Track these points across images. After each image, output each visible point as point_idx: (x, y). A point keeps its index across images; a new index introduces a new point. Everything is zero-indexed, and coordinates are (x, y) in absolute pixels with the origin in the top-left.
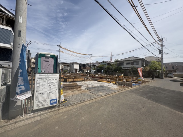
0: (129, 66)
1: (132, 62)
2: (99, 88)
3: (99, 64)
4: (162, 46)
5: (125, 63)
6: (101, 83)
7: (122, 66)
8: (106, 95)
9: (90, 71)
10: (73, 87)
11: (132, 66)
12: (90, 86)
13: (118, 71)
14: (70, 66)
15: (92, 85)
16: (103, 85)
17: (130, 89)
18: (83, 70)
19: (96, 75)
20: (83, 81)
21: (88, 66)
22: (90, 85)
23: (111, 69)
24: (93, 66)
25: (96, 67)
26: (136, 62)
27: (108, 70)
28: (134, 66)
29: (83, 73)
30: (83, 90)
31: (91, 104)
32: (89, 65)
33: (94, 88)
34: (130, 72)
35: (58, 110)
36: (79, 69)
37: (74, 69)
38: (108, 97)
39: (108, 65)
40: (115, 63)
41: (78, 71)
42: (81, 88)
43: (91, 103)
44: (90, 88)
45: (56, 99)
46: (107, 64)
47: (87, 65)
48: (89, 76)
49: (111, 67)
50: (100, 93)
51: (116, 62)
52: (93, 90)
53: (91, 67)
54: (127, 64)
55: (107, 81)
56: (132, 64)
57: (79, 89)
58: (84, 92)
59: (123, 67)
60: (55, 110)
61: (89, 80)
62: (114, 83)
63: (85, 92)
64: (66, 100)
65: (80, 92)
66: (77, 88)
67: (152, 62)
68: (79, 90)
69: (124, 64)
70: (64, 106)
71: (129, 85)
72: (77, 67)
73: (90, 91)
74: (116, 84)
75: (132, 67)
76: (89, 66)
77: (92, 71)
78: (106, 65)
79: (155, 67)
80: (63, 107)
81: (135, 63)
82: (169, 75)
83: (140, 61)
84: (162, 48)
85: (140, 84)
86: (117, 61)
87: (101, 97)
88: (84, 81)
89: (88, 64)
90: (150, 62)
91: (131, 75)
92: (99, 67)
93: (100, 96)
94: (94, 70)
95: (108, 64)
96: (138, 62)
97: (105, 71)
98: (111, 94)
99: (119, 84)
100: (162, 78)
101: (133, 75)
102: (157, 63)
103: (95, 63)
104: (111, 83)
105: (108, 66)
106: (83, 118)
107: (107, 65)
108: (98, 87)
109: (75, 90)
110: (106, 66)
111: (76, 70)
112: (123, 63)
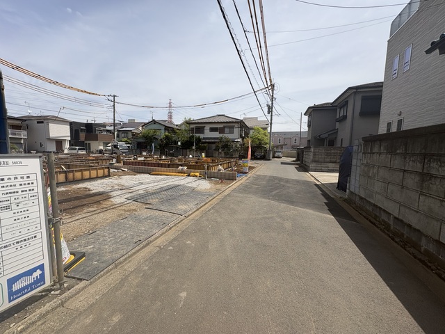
0: (216, 135)
1: (221, 126)
2: (169, 193)
3: (140, 128)
4: (272, 99)
5: (207, 128)
6: (164, 180)
7: (202, 136)
8: (198, 209)
9: (116, 146)
10: (77, 203)
11: (221, 135)
12: (140, 190)
13: (194, 148)
14: (27, 128)
15: (143, 187)
16: (175, 183)
17: (235, 185)
18: (88, 142)
19: (139, 159)
20: (104, 177)
21: (104, 130)
22: (137, 188)
23: (176, 143)
24: (120, 131)
25: (130, 135)
26: (230, 127)
27: (167, 144)
28: (226, 135)
29: (89, 152)
30: (122, 204)
31: (176, 243)
32: (108, 128)
33: (153, 194)
34: (217, 149)
35: (62, 304)
36: (69, 138)
37: (50, 139)
38: (206, 213)
39: (168, 130)
40: (183, 128)
41: (67, 146)
42: (112, 199)
43: (175, 239)
44: (142, 196)
45: (41, 267)
46: (163, 128)
47: (102, 129)
48: (117, 162)
49: (174, 137)
50: (182, 207)
51: (188, 125)
52: (155, 201)
53: (116, 133)
54: (212, 130)
55: (179, 173)
56: (222, 131)
57: (105, 204)
58: (129, 211)
59: (204, 138)
60: (48, 312)
61: (125, 173)
62: (196, 176)
63: (135, 210)
64: (78, 256)
65: (116, 212)
66: (98, 202)
67: (255, 130)
68: (107, 209)
69: (205, 131)
70: (80, 280)
71: (231, 178)
72: (60, 132)
73: (151, 206)
74: (203, 177)
75: (222, 138)
76: (108, 131)
77: (121, 146)
78: (163, 131)
79: (258, 139)
80: (82, 284)
81: (226, 130)
82: (277, 155)
83: (237, 125)
84: (272, 104)
85: (246, 173)
86: (188, 123)
87: (189, 216)
88: (109, 176)
89: (104, 125)
90: (252, 129)
91: (220, 155)
92: (143, 136)
93: (186, 215)
94: (127, 142)
95: (167, 128)
96: (233, 127)
97: (160, 146)
98: (207, 203)
99: (210, 177)
100: (269, 160)
101: (223, 155)
102: (263, 132)
103: (125, 125)
104: (189, 176)
105: (167, 133)
106: (184, 295)
107: (165, 130)
108: (162, 190)
109: (91, 209)
110: (162, 134)
111: (59, 143)
112: (203, 128)
